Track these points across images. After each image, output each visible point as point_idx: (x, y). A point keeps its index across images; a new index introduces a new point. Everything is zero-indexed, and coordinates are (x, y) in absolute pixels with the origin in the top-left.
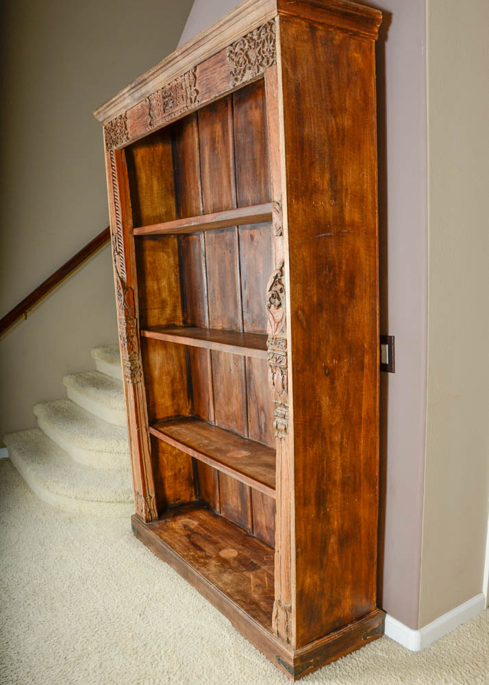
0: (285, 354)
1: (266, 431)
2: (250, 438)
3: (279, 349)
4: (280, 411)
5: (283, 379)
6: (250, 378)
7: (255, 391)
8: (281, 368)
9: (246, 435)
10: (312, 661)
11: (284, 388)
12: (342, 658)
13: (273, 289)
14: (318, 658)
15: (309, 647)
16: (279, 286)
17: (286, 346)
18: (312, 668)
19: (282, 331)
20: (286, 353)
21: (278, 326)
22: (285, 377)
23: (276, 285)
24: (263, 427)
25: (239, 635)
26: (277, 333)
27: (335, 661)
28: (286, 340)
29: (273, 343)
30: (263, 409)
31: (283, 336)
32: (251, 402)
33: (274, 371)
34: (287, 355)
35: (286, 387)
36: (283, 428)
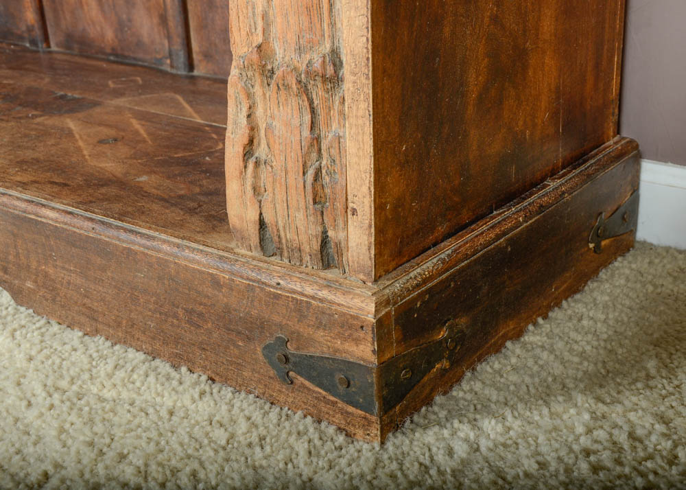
10: (443, 333)
12: (535, 324)
14: (463, 322)
15: (428, 265)
18: (444, 372)
25: (55, 328)
27: (518, 335)
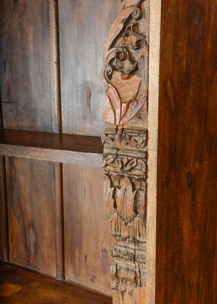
0: (144, 156)
1: (36, 252)
2: (11, 262)
3: (129, 147)
4: (123, 249)
5: (136, 198)
6: (12, 187)
7: (20, 203)
8: (131, 178)
9: (5, 258)
11: (136, 212)
13: (120, 42)
16: (133, 39)
17: (146, 142)
19: (139, 116)
20: (146, 153)
21: (128, 107)
22: (142, 194)
23: (127, 35)
24: (32, 248)
26: (125, 120)
28: (147, 132)
29: (117, 137)
30: (32, 225)
31: (140, 125)
32: (13, 216)
33: (116, 184)
34: (147, 157)
35: (141, 211)
36: (132, 276)
